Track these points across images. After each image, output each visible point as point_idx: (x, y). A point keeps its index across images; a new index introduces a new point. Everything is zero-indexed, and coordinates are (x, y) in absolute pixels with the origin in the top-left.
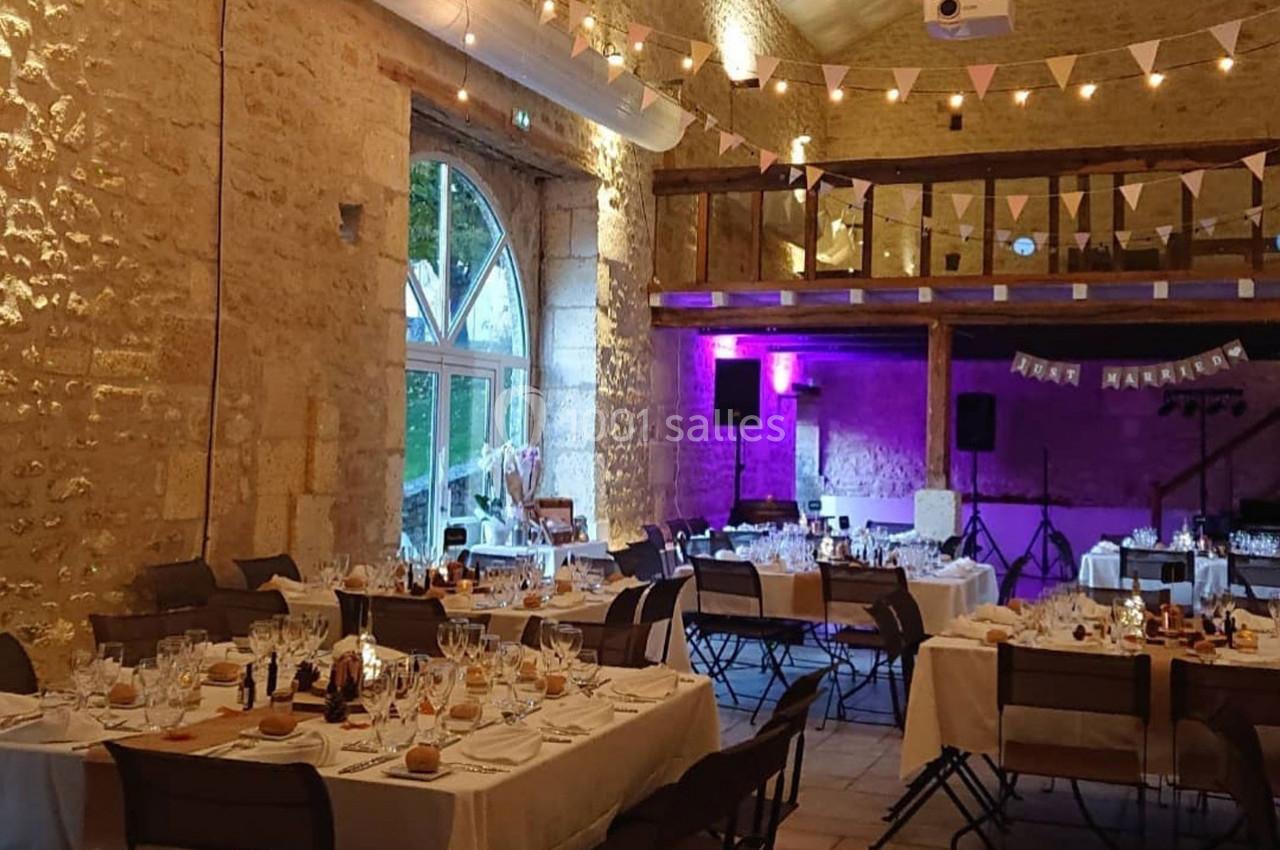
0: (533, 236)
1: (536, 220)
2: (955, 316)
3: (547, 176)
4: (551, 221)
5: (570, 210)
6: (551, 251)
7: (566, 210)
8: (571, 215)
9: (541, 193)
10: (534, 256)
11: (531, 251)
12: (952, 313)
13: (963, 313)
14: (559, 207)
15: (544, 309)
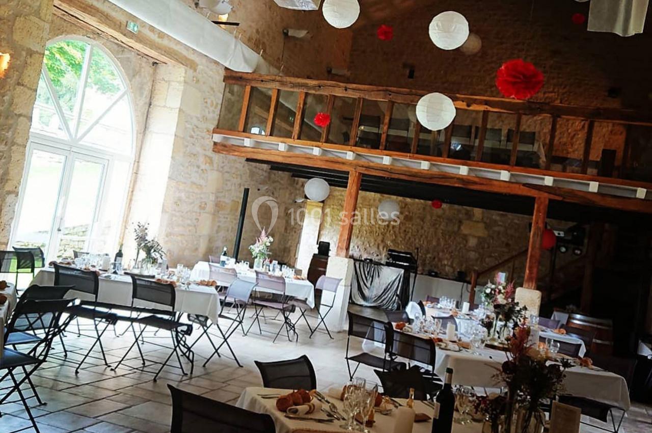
0: (146, 92)
1: (150, 84)
2: (364, 169)
3: (158, 62)
4: (158, 86)
5: (169, 82)
6: (154, 102)
7: (166, 82)
8: (169, 84)
9: (155, 70)
10: (145, 103)
11: (144, 100)
12: (363, 166)
13: (368, 168)
14: (163, 79)
15: (147, 132)
